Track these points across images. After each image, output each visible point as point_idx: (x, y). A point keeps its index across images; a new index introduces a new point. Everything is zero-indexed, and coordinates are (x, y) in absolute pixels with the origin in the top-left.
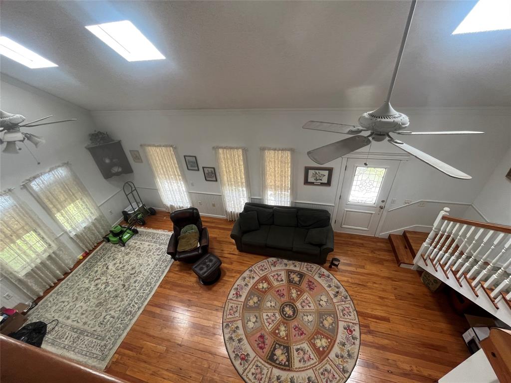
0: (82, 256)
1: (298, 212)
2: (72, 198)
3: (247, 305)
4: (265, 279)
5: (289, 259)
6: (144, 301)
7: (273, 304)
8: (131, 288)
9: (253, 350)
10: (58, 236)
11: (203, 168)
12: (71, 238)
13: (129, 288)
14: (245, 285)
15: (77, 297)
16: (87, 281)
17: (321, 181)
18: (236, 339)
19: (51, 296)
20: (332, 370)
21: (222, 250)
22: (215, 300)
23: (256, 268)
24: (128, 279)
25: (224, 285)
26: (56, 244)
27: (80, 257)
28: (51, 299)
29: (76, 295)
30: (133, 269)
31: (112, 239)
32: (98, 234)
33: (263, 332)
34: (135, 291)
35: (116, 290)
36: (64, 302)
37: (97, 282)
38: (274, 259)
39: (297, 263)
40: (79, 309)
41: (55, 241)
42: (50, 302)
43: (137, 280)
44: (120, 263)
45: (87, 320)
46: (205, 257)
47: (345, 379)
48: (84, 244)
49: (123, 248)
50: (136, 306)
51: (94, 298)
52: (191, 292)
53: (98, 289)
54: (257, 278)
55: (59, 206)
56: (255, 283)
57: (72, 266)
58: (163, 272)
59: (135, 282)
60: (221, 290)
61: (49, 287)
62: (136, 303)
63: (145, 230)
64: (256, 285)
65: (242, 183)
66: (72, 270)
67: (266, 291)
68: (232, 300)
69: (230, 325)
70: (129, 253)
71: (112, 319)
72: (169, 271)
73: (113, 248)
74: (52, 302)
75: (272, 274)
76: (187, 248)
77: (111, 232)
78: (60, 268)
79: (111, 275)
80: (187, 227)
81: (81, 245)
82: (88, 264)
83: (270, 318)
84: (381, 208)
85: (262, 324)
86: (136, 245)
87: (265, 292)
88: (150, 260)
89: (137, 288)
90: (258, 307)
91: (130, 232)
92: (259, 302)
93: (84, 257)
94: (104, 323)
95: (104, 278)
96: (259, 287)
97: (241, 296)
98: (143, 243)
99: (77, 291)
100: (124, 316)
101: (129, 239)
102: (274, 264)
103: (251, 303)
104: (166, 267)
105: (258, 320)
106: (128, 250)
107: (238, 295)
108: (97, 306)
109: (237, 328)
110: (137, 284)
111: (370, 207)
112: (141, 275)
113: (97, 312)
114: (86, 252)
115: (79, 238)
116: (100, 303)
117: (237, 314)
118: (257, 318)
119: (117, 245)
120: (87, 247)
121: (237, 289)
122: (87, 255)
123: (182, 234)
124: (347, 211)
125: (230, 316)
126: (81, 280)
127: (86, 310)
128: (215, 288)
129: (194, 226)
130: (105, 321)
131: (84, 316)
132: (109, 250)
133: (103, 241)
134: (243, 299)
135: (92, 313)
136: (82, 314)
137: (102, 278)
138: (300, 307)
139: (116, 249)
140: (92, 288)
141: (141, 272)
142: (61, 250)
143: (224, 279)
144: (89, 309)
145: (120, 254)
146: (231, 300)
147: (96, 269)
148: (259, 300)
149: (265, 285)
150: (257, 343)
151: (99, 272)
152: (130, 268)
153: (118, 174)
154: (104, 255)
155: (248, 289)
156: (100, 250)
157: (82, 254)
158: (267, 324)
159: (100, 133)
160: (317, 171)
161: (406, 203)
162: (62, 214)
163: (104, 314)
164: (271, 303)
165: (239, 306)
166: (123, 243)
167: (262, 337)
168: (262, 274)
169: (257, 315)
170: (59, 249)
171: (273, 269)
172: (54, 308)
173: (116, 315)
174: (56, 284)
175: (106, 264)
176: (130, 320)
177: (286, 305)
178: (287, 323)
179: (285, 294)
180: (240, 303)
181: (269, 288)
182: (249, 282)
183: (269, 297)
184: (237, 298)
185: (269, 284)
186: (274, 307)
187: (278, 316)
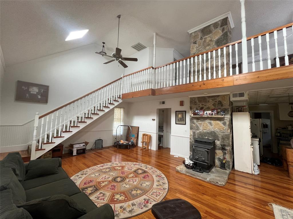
3: (143, 192)
7: (125, 185)
14: (135, 205)
56: (123, 202)
67: (121, 193)
68: (154, 200)
83: (133, 181)
85: (140, 181)
87: (123, 193)
90: (136, 188)
92: (133, 190)
96: (124, 198)
97: (145, 200)
103: (139, 192)
105: (141, 183)
109: (157, 186)
117: (154, 191)
121: (144, 206)
125: (161, 192)
134: (144, 197)
148: (132, 191)
155: (135, 201)
158: (137, 180)
164: (125, 186)
165: (150, 194)
169: (140, 185)
177: (117, 181)
178: (126, 177)
179: (110, 186)
180: (148, 195)
181: (118, 194)
182: (129, 206)
183: (122, 189)
184: (148, 200)
185: (114, 196)
186: (125, 184)
187: (127, 180)
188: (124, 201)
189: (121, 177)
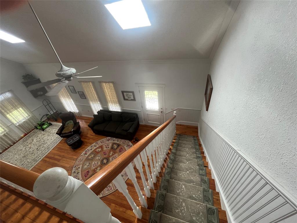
0: (24, 135)
1: (122, 114)
2: (15, 108)
3: (88, 158)
4: (101, 147)
5: (117, 137)
6: (43, 156)
8: (40, 150)
9: (82, 177)
10: (9, 125)
11: (78, 92)
12: (16, 126)
13: (39, 150)
14: (91, 149)
15: (16, 154)
16: (22, 147)
17: (131, 99)
18: (76, 172)
19: (5, 153)
20: (112, 186)
21: (87, 133)
22: (75, 155)
23: (99, 142)
24: (40, 145)
25: (81, 149)
26: (8, 129)
27: (22, 135)
28: (5, 154)
29: (16, 152)
30: (44, 141)
31: (39, 127)
32: (32, 125)
33: (90, 170)
34: (41, 151)
35: (33, 151)
36: (9, 155)
37: (26, 147)
38: (109, 138)
39: (119, 140)
40: (15, 158)
41: (7, 127)
42: (4, 155)
43: (44, 146)
44: (39, 138)
45: (17, 163)
46: (73, 136)
47: (115, 190)
48: (24, 129)
49: (43, 132)
50: (40, 157)
51: (23, 154)
52: (66, 152)
53: (26, 150)
54: (98, 146)
55: (8, 112)
57: (17, 140)
58: (57, 143)
59: (43, 147)
60: (79, 151)
61: (5, 149)
62: (40, 156)
63: (56, 124)
64: (96, 150)
65: (97, 100)
66: (17, 141)
67: (99, 152)
69: (77, 166)
70: (45, 134)
71: (27, 163)
72: (60, 143)
73: (39, 132)
74: (5, 155)
75: (105, 145)
76: (67, 132)
77: (38, 124)
78: (10, 140)
79: (33, 144)
80: (68, 122)
81: (22, 130)
82: (25, 139)
83: (95, 164)
84: (162, 112)
85: (91, 166)
86: (49, 130)
87: (98, 153)
88: (53, 137)
89: (43, 150)
90: (92, 159)
91: (47, 124)
92: (93, 157)
93: (25, 136)
94: (24, 164)
95: (30, 145)
96: (97, 150)
97: (87, 154)
98: (53, 129)
99: (16, 151)
100: (33, 161)
101: (47, 128)
102: (108, 140)
103: (90, 157)
104: (59, 140)
105: (90, 165)
106: (45, 133)
107: (86, 154)
108: (23, 157)
109: (79, 167)
110: (43, 148)
111: (156, 112)
112: (47, 144)
113: (22, 160)
114: (26, 134)
115: (21, 126)
116: (25, 156)
117: (81, 162)
118: (89, 164)
119: (41, 131)
120: (26, 131)
121: (87, 151)
122: (26, 135)
123: (66, 125)
124: (148, 114)
125: (78, 163)
126: (20, 146)
127: (18, 159)
128: (77, 151)
129: (72, 121)
130: (24, 163)
131: (16, 161)
132: (37, 133)
133: (35, 128)
134: (87, 156)
135: (20, 160)
136: (16, 160)
137: (29, 145)
138: (111, 159)
139: (40, 132)
140: (24, 149)
141: (47, 143)
142: (10, 132)
143: (83, 146)
144: (19, 158)
145: (40, 134)
146: (82, 156)
147: (28, 141)
149: (100, 150)
150: (85, 174)
151: (29, 143)
152: (43, 141)
153: (41, 95)
154: (33, 135)
155: (91, 151)
156: (32, 133)
157: (23, 134)
158: (93, 167)
159: (28, 75)
160: (127, 93)
161: (172, 110)
162: (10, 115)
163: (25, 161)
164: (99, 157)
166: (43, 130)
167: (88, 172)
168: (101, 144)
169: (90, 162)
170: (10, 131)
171: (107, 142)
172: (5, 158)
173: (30, 161)
174: (9, 148)
175: (33, 139)
176: (35, 163)
177: (105, 159)
178: (101, 166)
179: (107, 154)
180: (85, 157)
181: (101, 151)
182: (93, 148)
183: (99, 155)
184: (85, 155)
185: (102, 149)
186: (99, 159)
187: (99, 163)
188: (96, 149)
189: (105, 158)
